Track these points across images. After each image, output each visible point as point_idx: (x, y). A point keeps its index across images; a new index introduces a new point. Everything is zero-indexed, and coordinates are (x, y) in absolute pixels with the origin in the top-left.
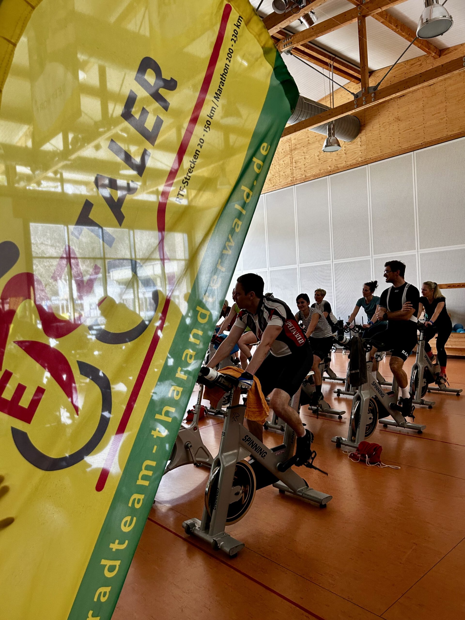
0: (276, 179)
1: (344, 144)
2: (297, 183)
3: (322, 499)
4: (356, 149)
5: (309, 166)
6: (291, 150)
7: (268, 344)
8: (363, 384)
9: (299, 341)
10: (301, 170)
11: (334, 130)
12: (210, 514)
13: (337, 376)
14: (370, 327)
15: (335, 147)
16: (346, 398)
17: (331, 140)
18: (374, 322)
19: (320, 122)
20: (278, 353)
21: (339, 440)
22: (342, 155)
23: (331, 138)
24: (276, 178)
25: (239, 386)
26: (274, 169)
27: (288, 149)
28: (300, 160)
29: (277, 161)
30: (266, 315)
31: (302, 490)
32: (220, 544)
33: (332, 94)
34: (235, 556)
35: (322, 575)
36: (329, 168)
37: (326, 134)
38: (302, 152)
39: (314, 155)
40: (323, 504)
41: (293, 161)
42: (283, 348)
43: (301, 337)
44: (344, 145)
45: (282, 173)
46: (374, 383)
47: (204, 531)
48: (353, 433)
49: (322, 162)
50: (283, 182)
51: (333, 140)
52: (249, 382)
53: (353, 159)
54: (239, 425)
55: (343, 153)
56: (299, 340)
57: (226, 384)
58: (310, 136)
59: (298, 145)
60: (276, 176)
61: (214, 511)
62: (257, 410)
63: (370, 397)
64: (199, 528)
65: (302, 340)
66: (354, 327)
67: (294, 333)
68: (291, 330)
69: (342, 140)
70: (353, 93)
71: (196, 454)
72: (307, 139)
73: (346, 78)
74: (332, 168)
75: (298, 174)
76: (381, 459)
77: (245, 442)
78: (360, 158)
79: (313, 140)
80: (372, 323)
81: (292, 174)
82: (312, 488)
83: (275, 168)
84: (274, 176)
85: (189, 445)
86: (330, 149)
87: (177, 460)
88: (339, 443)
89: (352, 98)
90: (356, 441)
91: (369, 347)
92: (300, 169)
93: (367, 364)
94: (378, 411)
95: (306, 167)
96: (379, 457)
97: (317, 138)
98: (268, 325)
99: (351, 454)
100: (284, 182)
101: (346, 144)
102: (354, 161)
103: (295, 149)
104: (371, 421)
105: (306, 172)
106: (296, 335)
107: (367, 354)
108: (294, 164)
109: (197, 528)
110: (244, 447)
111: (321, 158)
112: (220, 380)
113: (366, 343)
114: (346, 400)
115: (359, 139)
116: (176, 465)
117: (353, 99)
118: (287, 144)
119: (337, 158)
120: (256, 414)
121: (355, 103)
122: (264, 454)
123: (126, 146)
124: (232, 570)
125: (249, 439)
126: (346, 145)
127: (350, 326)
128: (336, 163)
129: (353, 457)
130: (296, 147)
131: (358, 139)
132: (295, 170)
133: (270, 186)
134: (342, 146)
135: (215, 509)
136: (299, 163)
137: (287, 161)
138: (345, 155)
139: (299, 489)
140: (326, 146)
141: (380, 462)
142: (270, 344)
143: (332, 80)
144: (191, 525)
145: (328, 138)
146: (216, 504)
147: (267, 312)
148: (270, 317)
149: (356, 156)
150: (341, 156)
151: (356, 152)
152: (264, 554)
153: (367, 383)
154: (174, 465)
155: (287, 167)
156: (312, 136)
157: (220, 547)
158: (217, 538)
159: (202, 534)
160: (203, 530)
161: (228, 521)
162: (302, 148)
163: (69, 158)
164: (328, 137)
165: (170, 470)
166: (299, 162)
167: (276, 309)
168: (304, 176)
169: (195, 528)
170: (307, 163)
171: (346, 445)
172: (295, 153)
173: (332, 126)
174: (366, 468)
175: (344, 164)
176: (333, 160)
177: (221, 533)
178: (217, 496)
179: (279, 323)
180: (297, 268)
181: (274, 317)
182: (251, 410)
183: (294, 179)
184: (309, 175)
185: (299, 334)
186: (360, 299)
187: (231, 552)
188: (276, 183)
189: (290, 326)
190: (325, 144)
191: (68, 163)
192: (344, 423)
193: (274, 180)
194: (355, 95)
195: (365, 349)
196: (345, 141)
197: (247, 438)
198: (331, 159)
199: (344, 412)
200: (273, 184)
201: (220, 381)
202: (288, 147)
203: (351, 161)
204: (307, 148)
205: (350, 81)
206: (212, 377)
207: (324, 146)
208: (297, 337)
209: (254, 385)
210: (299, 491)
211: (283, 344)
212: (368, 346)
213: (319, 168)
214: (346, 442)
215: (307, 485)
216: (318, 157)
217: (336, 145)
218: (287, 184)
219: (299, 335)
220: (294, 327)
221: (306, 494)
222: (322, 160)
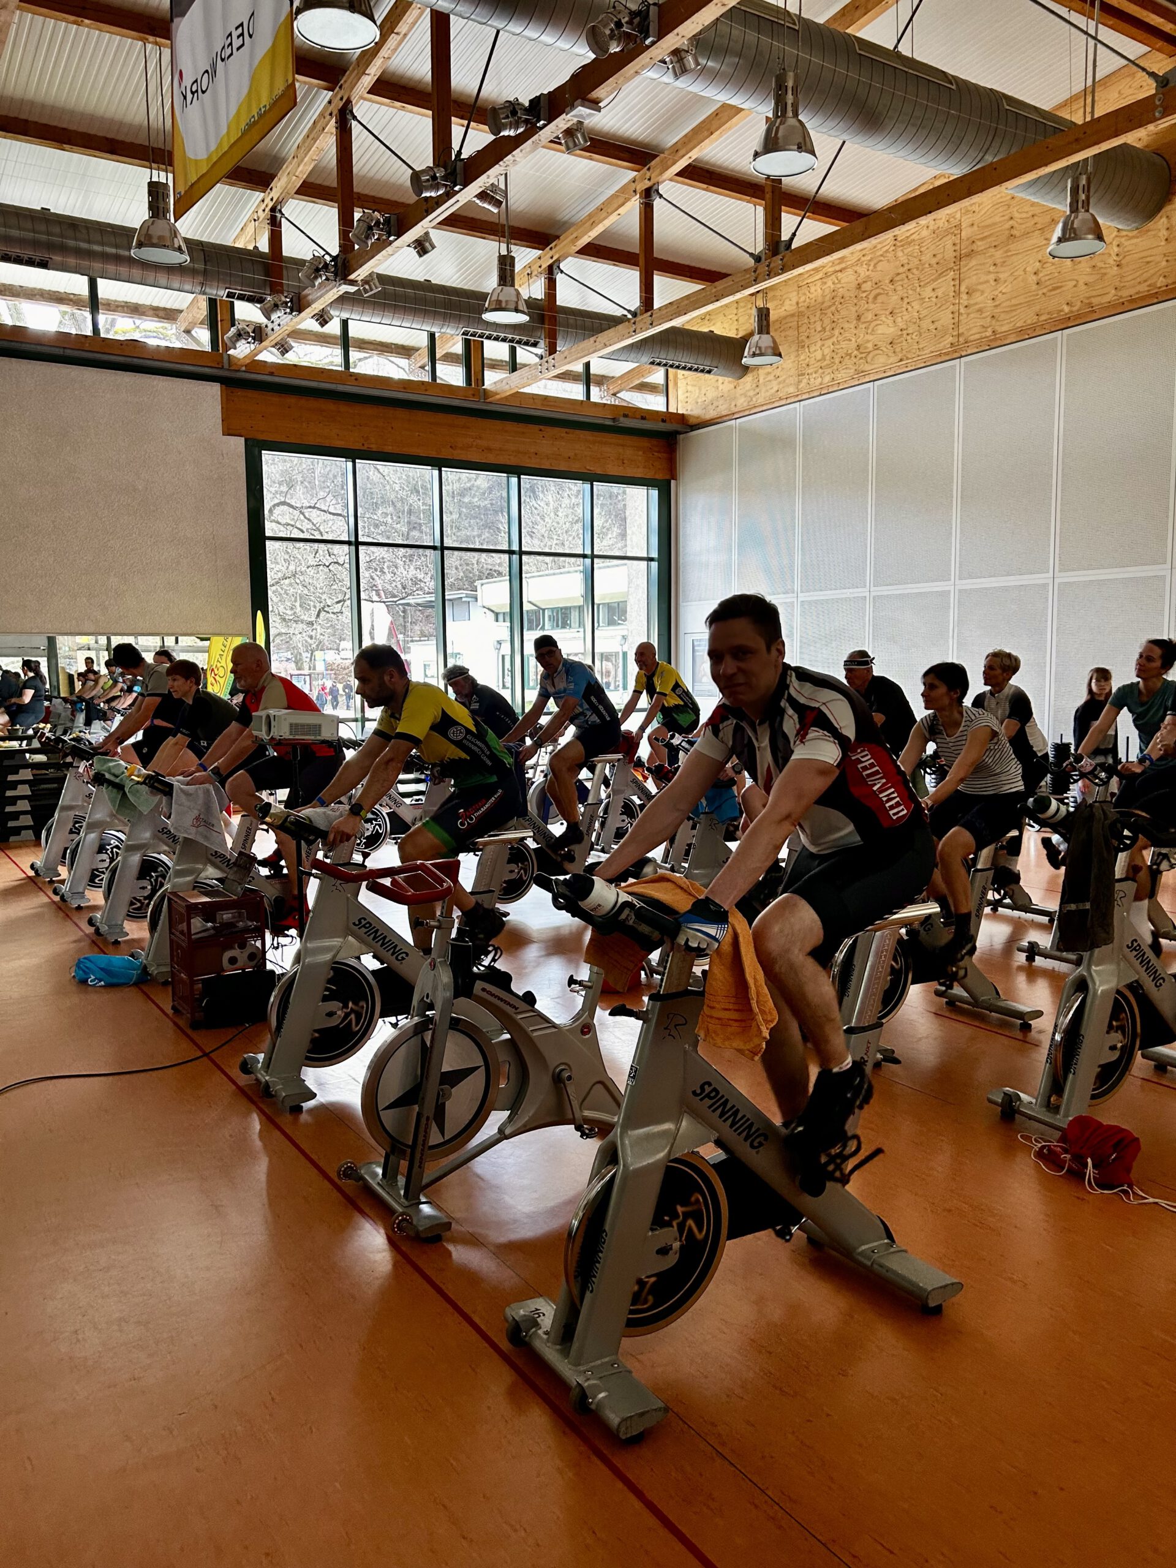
0: (910, 341)
1: (1117, 236)
2: (969, 352)
3: (930, 1288)
4: (1154, 252)
5: (1008, 303)
6: (959, 258)
7: (788, 817)
8: (1098, 947)
9: (891, 812)
10: (984, 315)
11: (1089, 191)
12: (578, 1302)
13: (1034, 902)
14: (1143, 772)
15: (1088, 244)
16: (1053, 970)
17: (1076, 222)
18: (1154, 757)
19: (1046, 165)
20: (822, 841)
21: (1011, 1101)
22: (1108, 270)
23: (1076, 217)
24: (909, 338)
25: (681, 940)
26: (905, 313)
27: (950, 254)
28: (980, 287)
29: (915, 290)
30: (790, 724)
31: (873, 1252)
32: (594, 1397)
33: (1089, 90)
34: (637, 1440)
35: (892, 1552)
36: (1066, 309)
37: (1063, 207)
38: (990, 261)
39: (1025, 270)
40: (932, 1304)
41: (963, 288)
42: (839, 829)
43: (898, 799)
44: (1118, 239)
45: (926, 324)
46: (1135, 944)
47: (558, 1347)
48: (1056, 1085)
49: (1045, 291)
50: (929, 349)
51: (1084, 221)
52: (712, 930)
53: (1139, 280)
54: (685, 1052)
55: (1112, 262)
56: (892, 807)
57: (644, 929)
58: (1016, 215)
59: (979, 243)
60: (910, 332)
61: (588, 1294)
62: (735, 1015)
63: (1118, 982)
64: (546, 1333)
65: (902, 807)
66: (1095, 769)
67: (875, 788)
68: (869, 775)
69: (1112, 224)
70: (1152, 75)
71: (583, 1101)
72: (1007, 226)
73: (1139, 38)
74: (1075, 309)
75: (973, 327)
76: (1134, 1175)
77: (701, 1100)
78: (1161, 278)
79: (1024, 226)
80: (1151, 760)
81: (957, 325)
82: (904, 1248)
83: (910, 309)
84: (905, 332)
85: (566, 1075)
86: (1070, 248)
87: (528, 1112)
88: (1009, 1110)
89: (1149, 88)
90: (1062, 1111)
91: (1127, 837)
92: (980, 311)
93: (1118, 886)
94: (1139, 1030)
95: (996, 306)
96: (1129, 1170)
97: (1036, 219)
98: (793, 757)
99: (1043, 1147)
100: (932, 349)
101: (1123, 236)
102: (1143, 288)
103: (971, 254)
104: (1114, 1056)
105: (998, 321)
106: (881, 792)
107: (1122, 858)
108: (964, 296)
109: (540, 1332)
110: (695, 1115)
111: (1043, 279)
112: (623, 916)
113: (1119, 825)
114: (1052, 976)
115: (1164, 220)
116: (524, 1125)
117: (1153, 92)
118: (949, 241)
119: (1090, 279)
120: (729, 1029)
121: (1158, 103)
122: (758, 1140)
123: (504, 246)
124: (620, 1485)
125: (713, 1094)
126: (1123, 240)
127: (1082, 766)
128: (1087, 295)
129: (1048, 1157)
130: (974, 247)
131: (1160, 223)
132: (965, 316)
133: (892, 360)
134: (1111, 243)
135: (592, 1292)
136: (978, 294)
137: (943, 289)
138: (1116, 268)
139: (863, 1248)
140: (1060, 240)
141: (1131, 1186)
142: (794, 816)
143: (1095, 38)
144: (524, 1321)
145: (1070, 216)
146: (595, 1277)
147: (796, 717)
148: (802, 734)
149: (1152, 272)
150: (1103, 271)
151: (1148, 259)
152: (723, 1444)
153: (1111, 946)
154: (519, 1123)
155: (944, 307)
156: (1024, 215)
157: (593, 1407)
158: (588, 1379)
159: (551, 1354)
160: (556, 1344)
161: (630, 1323)
162: (993, 250)
163: (352, 277)
164: (1068, 213)
165: (507, 1138)
166: (977, 290)
167: (823, 708)
168: (989, 333)
169: (535, 1332)
170: (1000, 295)
171: (1030, 1118)
172: (971, 265)
173: (1083, 181)
174: (1083, 1199)
175: (1111, 296)
176: (1081, 283)
177: (606, 1360)
178: (600, 1255)
179: (829, 753)
180: (949, 591)
181: (814, 733)
182: (715, 1014)
183: (961, 339)
184: (1004, 329)
185: (893, 790)
186: (1124, 686)
187: (623, 1429)
188: (909, 351)
189: (867, 764)
190: (1058, 232)
191: (352, 289)
192: (1037, 1045)
193: (904, 343)
194: (1161, 79)
195: (1116, 843)
196: (1120, 227)
197: (707, 1089)
198: (1074, 283)
199: (1039, 1014)
200: (900, 356)
201: (625, 920)
202: (950, 248)
203: (1134, 286)
204: (1006, 252)
205: (1149, 49)
206: (599, 905)
207: (1055, 239)
208: (884, 799)
209: (729, 939)
210: (863, 1251)
211: (836, 816)
212: (1126, 833)
213: (1037, 308)
214: (1032, 1109)
215: (890, 1236)
216: (1035, 278)
217: (1090, 236)
218: (940, 355)
219: (893, 793)
220: (877, 768)
221: (881, 1266)
222: (1048, 283)
